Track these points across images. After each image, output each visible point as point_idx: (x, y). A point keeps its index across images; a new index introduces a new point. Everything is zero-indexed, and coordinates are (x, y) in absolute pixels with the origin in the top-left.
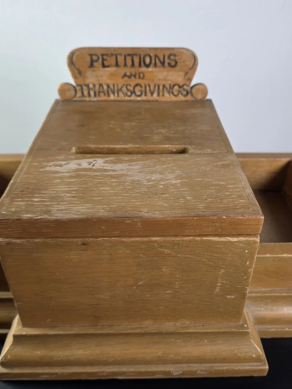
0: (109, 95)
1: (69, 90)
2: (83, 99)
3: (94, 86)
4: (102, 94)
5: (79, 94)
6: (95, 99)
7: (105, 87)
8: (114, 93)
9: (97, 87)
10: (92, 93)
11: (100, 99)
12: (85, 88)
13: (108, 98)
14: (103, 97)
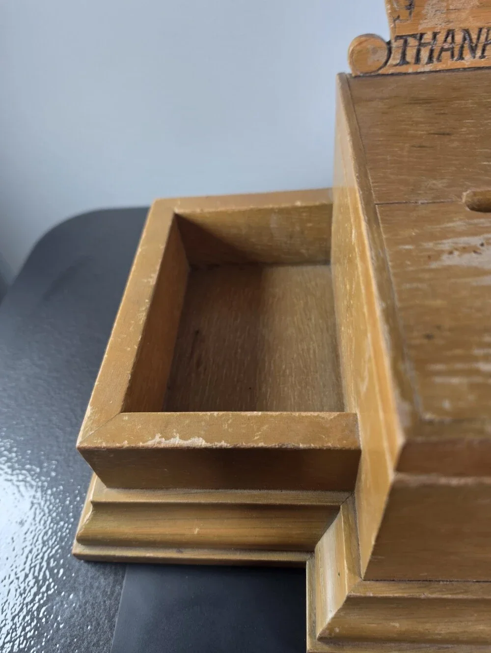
0: (461, 57)
1: (375, 51)
2: (403, 69)
3: (435, 35)
4: (446, 55)
5: (395, 58)
6: (428, 68)
7: (459, 38)
8: (473, 50)
9: (441, 37)
10: (425, 54)
11: (440, 66)
12: (412, 42)
13: (459, 64)
14: (447, 63)
